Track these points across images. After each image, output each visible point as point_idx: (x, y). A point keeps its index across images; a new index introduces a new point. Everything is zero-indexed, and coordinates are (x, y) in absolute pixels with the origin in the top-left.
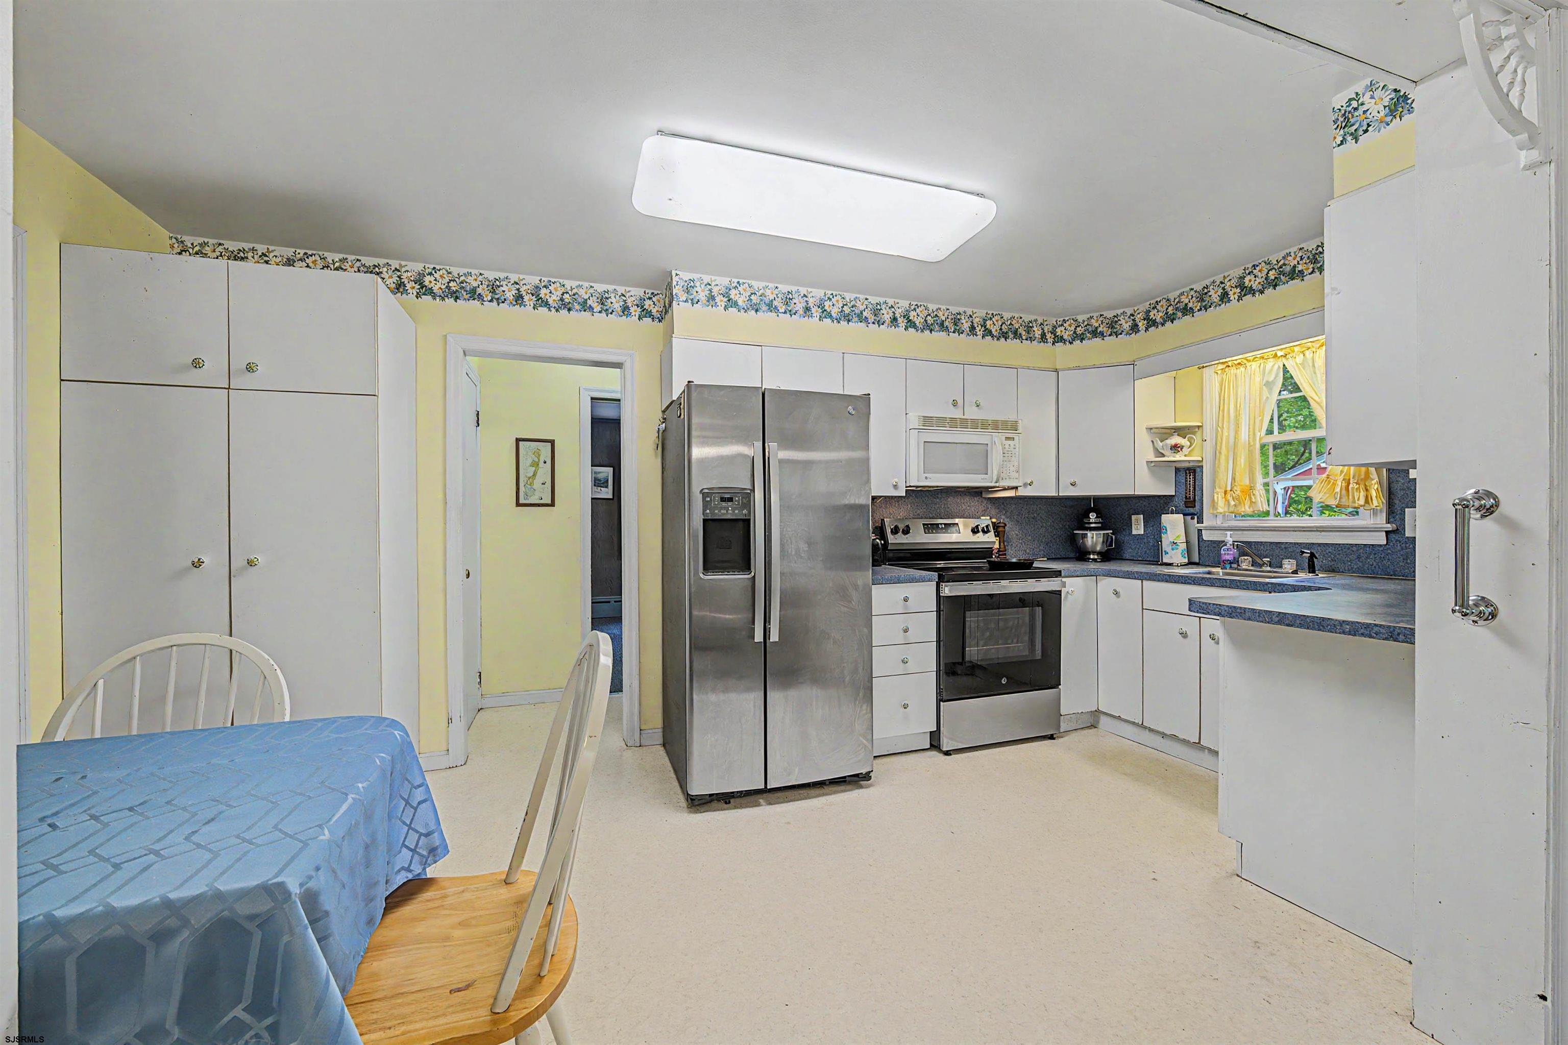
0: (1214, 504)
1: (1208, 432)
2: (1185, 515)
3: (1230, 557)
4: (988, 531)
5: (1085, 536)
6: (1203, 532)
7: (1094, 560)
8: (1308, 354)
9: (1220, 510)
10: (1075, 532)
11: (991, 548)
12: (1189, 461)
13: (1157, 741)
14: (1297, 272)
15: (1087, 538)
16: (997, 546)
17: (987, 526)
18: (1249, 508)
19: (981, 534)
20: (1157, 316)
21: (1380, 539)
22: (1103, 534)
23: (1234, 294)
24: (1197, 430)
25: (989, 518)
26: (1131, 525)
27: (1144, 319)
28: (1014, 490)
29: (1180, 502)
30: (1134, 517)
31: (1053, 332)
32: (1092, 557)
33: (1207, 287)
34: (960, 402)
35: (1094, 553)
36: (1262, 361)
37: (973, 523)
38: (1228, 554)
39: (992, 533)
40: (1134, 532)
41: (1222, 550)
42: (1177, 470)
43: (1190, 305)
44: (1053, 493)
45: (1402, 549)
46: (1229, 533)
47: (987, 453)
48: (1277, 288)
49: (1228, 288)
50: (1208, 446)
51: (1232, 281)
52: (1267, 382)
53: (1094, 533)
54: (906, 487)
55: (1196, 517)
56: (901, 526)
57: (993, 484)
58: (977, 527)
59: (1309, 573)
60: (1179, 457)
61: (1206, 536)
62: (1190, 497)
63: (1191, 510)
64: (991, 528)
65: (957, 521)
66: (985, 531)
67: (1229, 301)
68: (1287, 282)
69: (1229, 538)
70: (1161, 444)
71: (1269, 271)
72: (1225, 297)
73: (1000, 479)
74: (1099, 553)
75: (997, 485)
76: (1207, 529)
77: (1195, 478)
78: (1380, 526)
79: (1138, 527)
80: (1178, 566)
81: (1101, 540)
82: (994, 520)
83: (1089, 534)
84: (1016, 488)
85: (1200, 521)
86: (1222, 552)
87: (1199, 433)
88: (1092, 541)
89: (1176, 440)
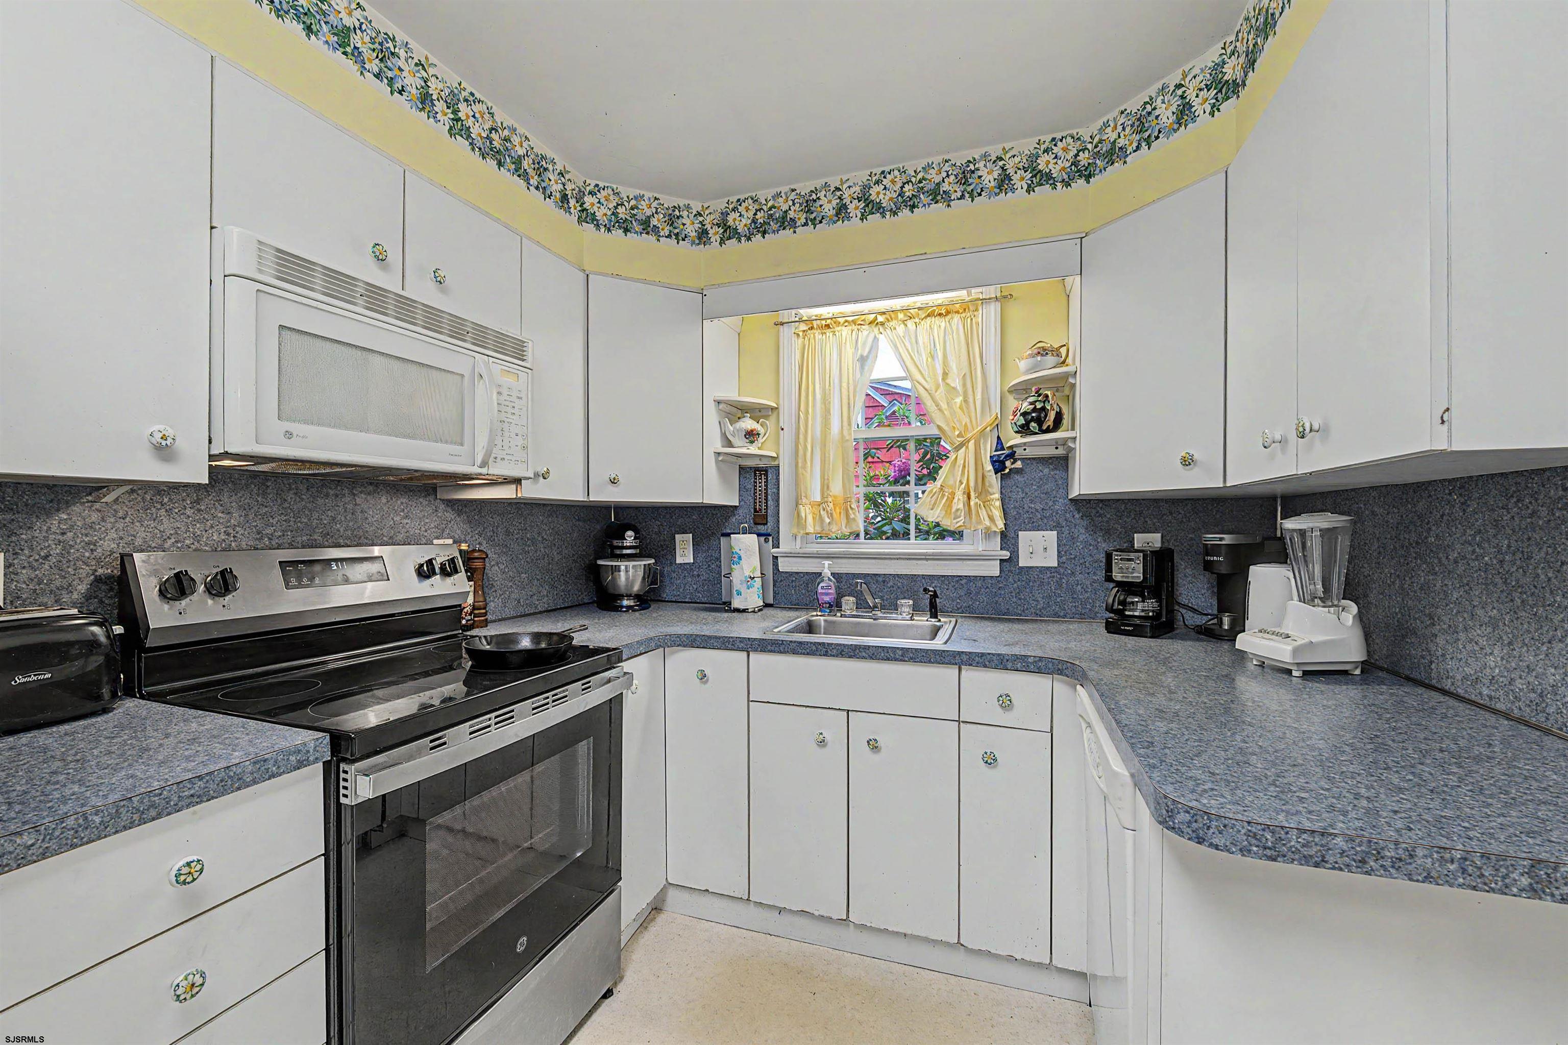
0: (799, 520)
1: (786, 418)
2: (759, 535)
3: (830, 599)
4: (456, 571)
5: (617, 568)
6: (780, 560)
7: (629, 608)
8: (910, 324)
9: (810, 529)
10: (600, 562)
11: (460, 605)
12: (761, 457)
13: (772, 920)
14: (941, 193)
15: (619, 571)
16: (470, 600)
17: (452, 561)
18: (846, 527)
19: (437, 578)
20: (741, 223)
21: (994, 569)
22: (645, 565)
23: (855, 208)
24: (770, 413)
25: (450, 541)
26: (675, 549)
27: (718, 225)
28: (514, 486)
29: (745, 513)
30: (678, 537)
31: (580, 200)
32: (625, 603)
33: (815, 191)
34: (394, 257)
35: (629, 596)
36: (855, 328)
37: (418, 555)
38: (826, 590)
39: (462, 576)
40: (679, 560)
41: (819, 587)
42: (742, 468)
43: (791, 214)
44: (578, 496)
45: (1015, 582)
46: (827, 563)
47: (462, 399)
48: (915, 210)
49: (847, 201)
50: (787, 437)
51: (853, 190)
52: (862, 356)
53: (631, 564)
54: (212, 457)
55: (770, 538)
56: (200, 574)
57: (475, 470)
58: (430, 562)
59: (931, 617)
60: (753, 450)
61: (785, 566)
62: (760, 510)
63: (762, 529)
64: (460, 563)
65: (376, 551)
66: (448, 570)
67: (849, 218)
68: (929, 204)
69: (826, 568)
70: (731, 428)
71: (904, 184)
72: (841, 211)
73: (491, 459)
74: (637, 597)
75: (484, 471)
76: (787, 555)
77: (766, 482)
78: (993, 553)
79: (685, 553)
80: (754, 612)
81: (641, 573)
82: (464, 547)
83: (623, 565)
84: (517, 481)
85: (776, 545)
86: (820, 590)
87: (773, 418)
88: (627, 579)
89: (748, 424)
